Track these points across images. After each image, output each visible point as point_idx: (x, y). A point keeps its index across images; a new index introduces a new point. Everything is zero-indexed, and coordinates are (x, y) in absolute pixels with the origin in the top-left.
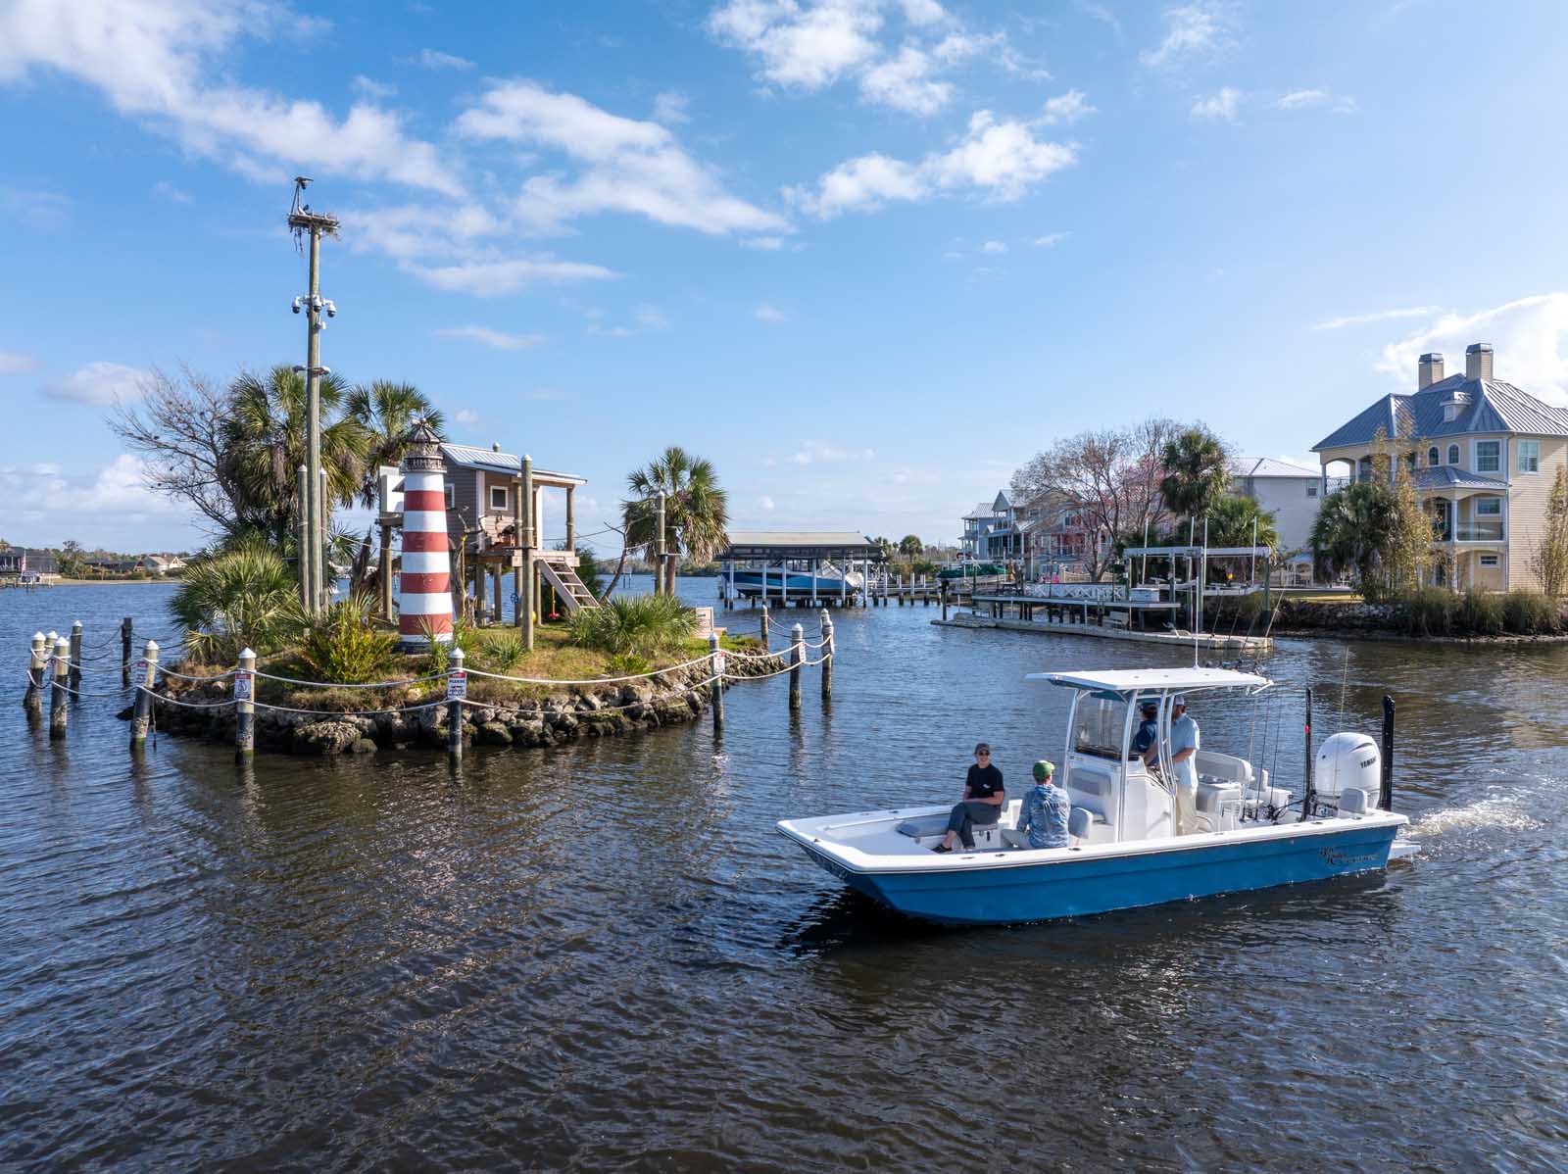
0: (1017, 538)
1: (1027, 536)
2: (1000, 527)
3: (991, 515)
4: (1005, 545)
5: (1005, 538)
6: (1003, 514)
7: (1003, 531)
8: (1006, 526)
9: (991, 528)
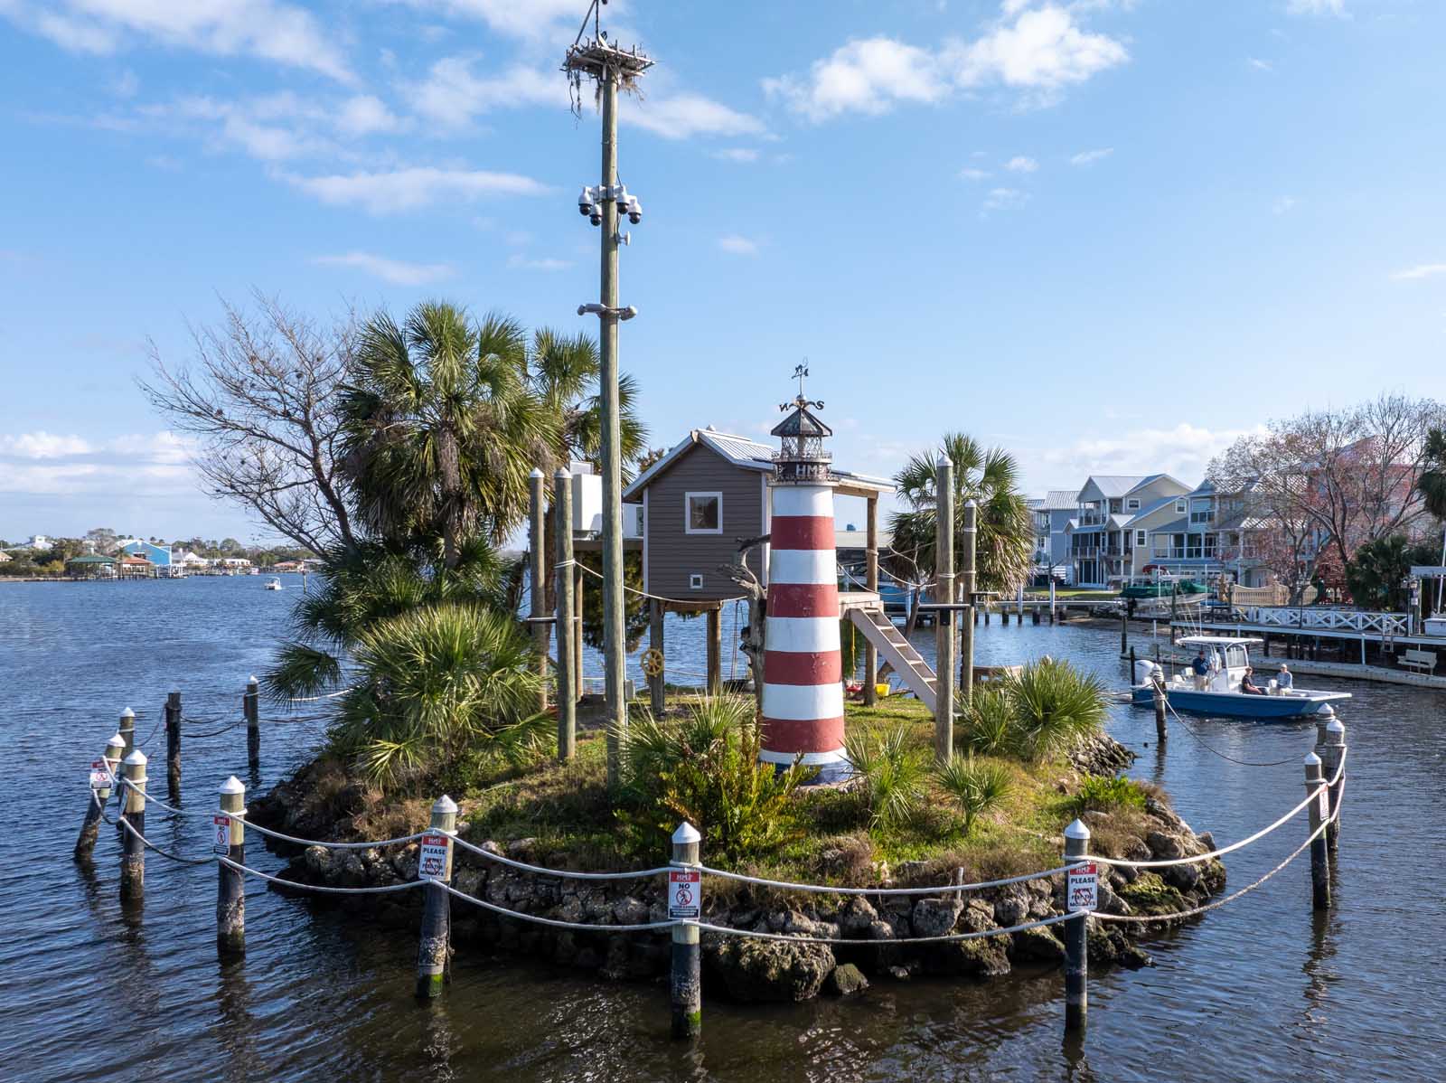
0: (1113, 534)
1: (1128, 534)
2: (1088, 520)
3: (1076, 505)
4: (1097, 543)
5: (1097, 535)
6: (1090, 506)
7: (1092, 528)
8: (1096, 521)
9: (1075, 523)
